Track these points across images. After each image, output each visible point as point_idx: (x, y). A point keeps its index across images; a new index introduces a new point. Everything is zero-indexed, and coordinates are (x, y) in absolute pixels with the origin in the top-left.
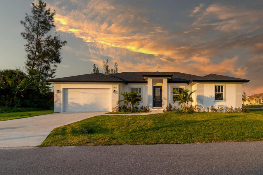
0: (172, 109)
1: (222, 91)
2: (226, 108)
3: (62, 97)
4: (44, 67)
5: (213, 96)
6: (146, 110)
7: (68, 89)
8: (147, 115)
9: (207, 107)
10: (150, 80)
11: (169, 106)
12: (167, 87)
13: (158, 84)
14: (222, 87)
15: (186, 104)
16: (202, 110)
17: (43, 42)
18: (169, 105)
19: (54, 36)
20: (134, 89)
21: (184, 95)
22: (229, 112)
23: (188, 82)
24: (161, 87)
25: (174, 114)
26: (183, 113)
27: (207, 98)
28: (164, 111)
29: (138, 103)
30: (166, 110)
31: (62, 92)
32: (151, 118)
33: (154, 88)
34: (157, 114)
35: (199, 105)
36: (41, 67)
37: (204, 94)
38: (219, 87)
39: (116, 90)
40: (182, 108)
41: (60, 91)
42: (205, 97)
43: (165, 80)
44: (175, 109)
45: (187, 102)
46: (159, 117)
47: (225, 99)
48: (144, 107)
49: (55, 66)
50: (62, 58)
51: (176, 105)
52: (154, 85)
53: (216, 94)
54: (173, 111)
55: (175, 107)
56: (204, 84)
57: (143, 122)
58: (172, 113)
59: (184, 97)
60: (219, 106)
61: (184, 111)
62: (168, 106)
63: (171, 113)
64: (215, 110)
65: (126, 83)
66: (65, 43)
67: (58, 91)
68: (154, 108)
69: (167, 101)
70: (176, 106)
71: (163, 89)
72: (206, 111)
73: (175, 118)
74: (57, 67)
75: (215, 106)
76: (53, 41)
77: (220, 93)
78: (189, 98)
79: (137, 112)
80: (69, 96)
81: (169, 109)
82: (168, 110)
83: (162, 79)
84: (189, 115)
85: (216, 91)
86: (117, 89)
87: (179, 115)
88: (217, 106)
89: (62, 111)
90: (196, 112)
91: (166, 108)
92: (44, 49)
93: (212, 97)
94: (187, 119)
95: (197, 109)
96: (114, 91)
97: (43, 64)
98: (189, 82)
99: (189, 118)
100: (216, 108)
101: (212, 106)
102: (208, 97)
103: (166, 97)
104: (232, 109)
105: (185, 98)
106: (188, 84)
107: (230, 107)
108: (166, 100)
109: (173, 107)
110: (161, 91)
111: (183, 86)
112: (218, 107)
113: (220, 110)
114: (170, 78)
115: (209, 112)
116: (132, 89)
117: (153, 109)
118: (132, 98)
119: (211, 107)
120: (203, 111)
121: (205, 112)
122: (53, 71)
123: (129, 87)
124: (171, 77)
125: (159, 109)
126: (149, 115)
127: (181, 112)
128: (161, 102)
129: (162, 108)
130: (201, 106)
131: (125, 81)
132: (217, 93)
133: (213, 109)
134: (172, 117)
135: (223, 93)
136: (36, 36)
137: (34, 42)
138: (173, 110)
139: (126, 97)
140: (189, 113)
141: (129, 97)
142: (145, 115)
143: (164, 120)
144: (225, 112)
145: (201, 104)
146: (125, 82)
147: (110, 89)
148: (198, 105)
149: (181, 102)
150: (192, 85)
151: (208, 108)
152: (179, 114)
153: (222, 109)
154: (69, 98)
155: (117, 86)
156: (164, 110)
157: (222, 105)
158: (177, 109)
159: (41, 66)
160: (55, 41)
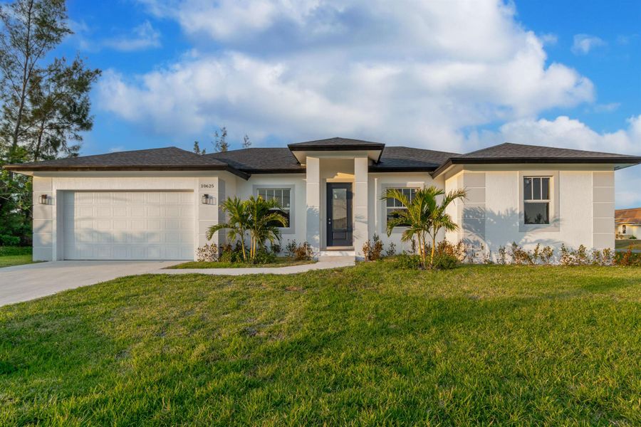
0: (383, 252)
1: (547, 196)
2: (564, 250)
3: (55, 215)
4: (48, 140)
5: (518, 212)
6: (302, 256)
7: (73, 191)
8: (298, 274)
9: (498, 248)
10: (313, 164)
11: (372, 243)
12: (366, 183)
13: (341, 177)
14: (546, 181)
15: (428, 238)
16: (480, 259)
17: (42, 74)
18: (372, 241)
19: (74, 59)
20: (270, 192)
21: (423, 207)
22: (572, 266)
23: (432, 170)
24: (348, 186)
25: (388, 271)
26: (420, 265)
27: (498, 218)
28: (357, 260)
29: (276, 232)
30: (363, 255)
31: (55, 201)
32: (307, 287)
33: (330, 188)
34: (332, 271)
35: (471, 239)
36: (40, 141)
37: (486, 203)
38: (537, 180)
39: (210, 195)
40: (413, 249)
41: (50, 198)
42: (492, 214)
43: (361, 163)
44: (391, 252)
45: (432, 230)
46: (336, 285)
47: (557, 220)
48: (297, 247)
49: (76, 137)
50: (93, 117)
51: (396, 240)
52: (329, 180)
53: (526, 205)
54: (386, 258)
55: (392, 245)
56: (487, 172)
57: (272, 303)
58: (383, 265)
59: (422, 213)
60: (539, 242)
61: (423, 260)
62: (369, 245)
63: (380, 267)
64: (526, 257)
65: (246, 173)
66: (97, 75)
67: (44, 197)
68: (328, 248)
69: (366, 226)
70: (394, 243)
71: (355, 190)
72: (495, 260)
73: (394, 288)
74: (81, 139)
75: (526, 243)
76: (69, 73)
77: (542, 201)
78: (440, 218)
79: (272, 261)
80: (75, 215)
81: (375, 252)
82: (370, 257)
83: (351, 158)
84: (440, 274)
85: (527, 196)
86: (214, 192)
87: (408, 277)
88: (531, 243)
89: (54, 257)
90: (463, 266)
91: (365, 249)
92: (46, 94)
93: (513, 212)
94: (440, 291)
95: (464, 254)
96: (206, 196)
97: (45, 133)
98: (436, 168)
99: (447, 287)
100: (529, 248)
101: (515, 245)
102: (503, 212)
103: (365, 214)
104: (581, 252)
105: (426, 216)
106: (431, 175)
107: (577, 248)
108: (364, 222)
109: (386, 247)
110: (350, 196)
111: (417, 183)
112: (534, 246)
113: (542, 258)
114: (375, 154)
115: (504, 263)
116: (262, 192)
117: (323, 253)
118: (255, 219)
119: (510, 245)
120: (486, 261)
121: (491, 263)
122: (73, 152)
123: (254, 186)
124: (378, 152)
125: (344, 252)
126: (303, 275)
127: (412, 264)
128: (349, 229)
129: (353, 250)
130: (477, 243)
131: (242, 168)
132: (529, 201)
133: (519, 254)
134: (382, 281)
135: (552, 202)
136: (22, 58)
137: (19, 73)
138: (385, 254)
139: (237, 216)
140: (442, 267)
141: (247, 215)
142: (289, 276)
143: (353, 296)
144: (557, 263)
145: (477, 238)
146: (241, 170)
147: (192, 191)
148: (464, 241)
149: (415, 232)
150: (445, 178)
151: (502, 251)
152: (408, 272)
153: (549, 256)
154: (75, 218)
155: (212, 183)
156: (358, 256)
157: (549, 241)
158: (398, 251)
159: (40, 138)
160: (75, 71)
